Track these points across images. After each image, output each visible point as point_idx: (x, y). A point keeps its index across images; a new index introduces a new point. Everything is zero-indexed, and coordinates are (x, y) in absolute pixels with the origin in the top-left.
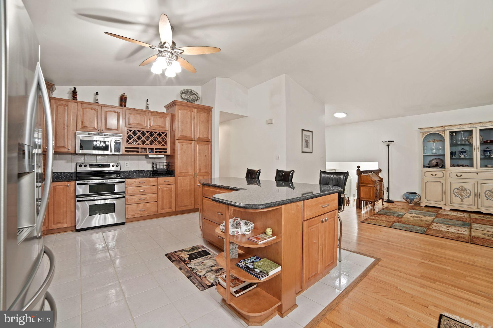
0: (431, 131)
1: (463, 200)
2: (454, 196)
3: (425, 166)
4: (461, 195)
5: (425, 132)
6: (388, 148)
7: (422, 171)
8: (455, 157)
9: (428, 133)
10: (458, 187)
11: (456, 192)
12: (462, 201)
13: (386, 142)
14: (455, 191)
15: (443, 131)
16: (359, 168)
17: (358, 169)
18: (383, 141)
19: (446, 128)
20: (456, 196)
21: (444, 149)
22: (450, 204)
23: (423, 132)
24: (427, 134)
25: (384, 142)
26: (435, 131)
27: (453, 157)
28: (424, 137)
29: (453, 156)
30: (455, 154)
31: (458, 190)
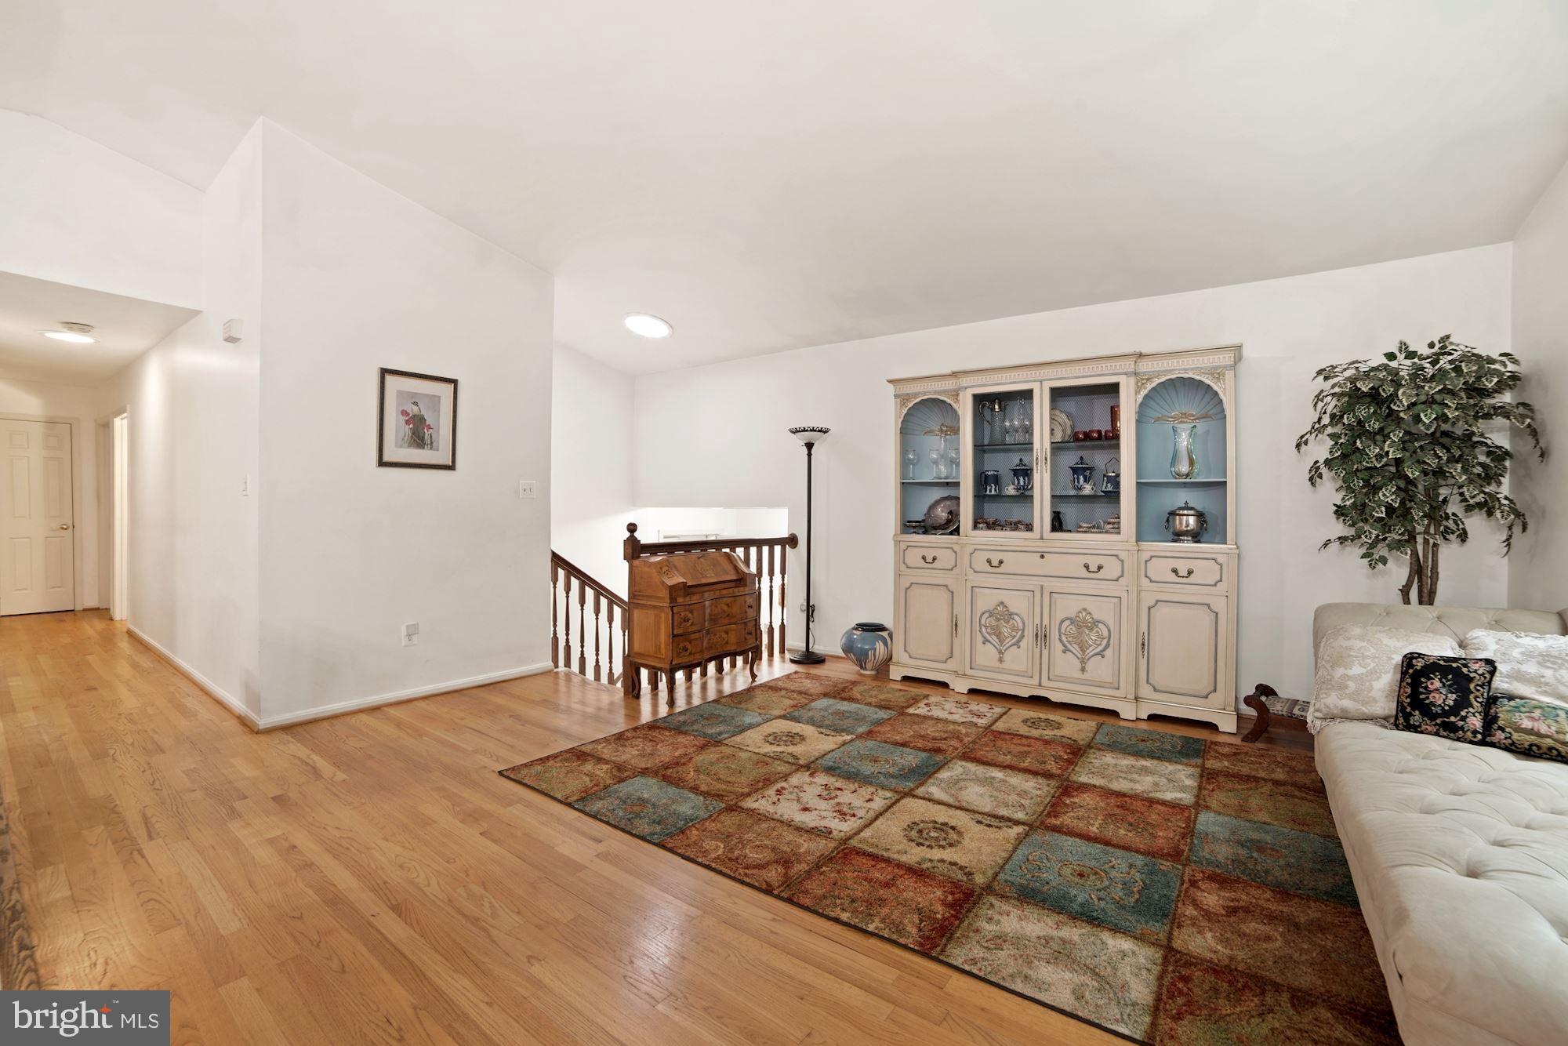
0: (924, 393)
1: (1003, 653)
2: (980, 639)
3: (911, 526)
4: (999, 635)
5: (908, 394)
6: (810, 455)
7: (897, 543)
8: (993, 492)
9: (916, 401)
10: (991, 607)
11: (986, 627)
12: (1001, 660)
13: (804, 430)
14: (983, 622)
15: (956, 394)
16: (636, 534)
17: (628, 534)
18: (794, 427)
19: (964, 381)
20: (985, 641)
21: (955, 462)
22: (969, 672)
23: (902, 395)
24: (912, 404)
25: (795, 431)
26: (936, 392)
27: (988, 493)
28: (903, 415)
29: (988, 488)
30: (996, 479)
31: (990, 616)
